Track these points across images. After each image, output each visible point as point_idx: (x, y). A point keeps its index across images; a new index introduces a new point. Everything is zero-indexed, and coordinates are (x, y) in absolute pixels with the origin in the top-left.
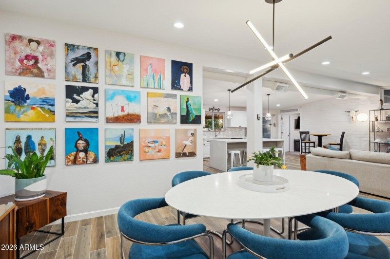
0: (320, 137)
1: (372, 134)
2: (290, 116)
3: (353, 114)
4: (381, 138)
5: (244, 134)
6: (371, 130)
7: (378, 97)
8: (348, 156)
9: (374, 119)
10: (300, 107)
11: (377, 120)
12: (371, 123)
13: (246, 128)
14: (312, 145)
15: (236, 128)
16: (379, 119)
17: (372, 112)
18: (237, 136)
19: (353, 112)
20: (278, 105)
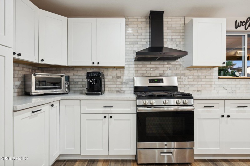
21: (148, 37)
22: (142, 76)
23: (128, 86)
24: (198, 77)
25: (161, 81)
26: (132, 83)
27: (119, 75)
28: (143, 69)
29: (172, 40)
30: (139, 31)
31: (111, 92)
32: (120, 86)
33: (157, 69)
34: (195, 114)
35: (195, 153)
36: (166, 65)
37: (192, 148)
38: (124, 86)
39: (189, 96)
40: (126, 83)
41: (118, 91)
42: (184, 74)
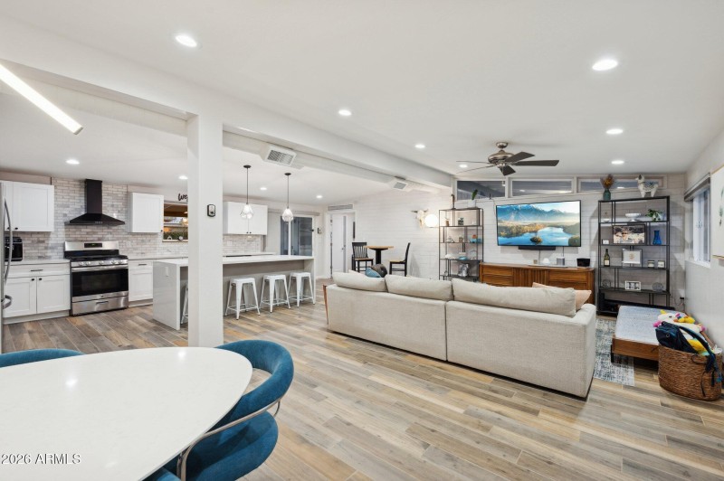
0: (378, 251)
1: (443, 245)
2: (345, 217)
3: (421, 215)
4: (454, 253)
5: (260, 246)
6: (442, 241)
7: (450, 190)
8: (383, 287)
9: (445, 225)
10: (356, 202)
11: (448, 225)
12: (442, 229)
13: (264, 236)
14: (369, 263)
15: (242, 235)
16: (451, 224)
17: (443, 213)
18: (245, 251)
19: (421, 212)
20: (319, 197)
21: (83, 201)
22: (76, 240)
23: (56, 250)
24: (143, 241)
25: (100, 245)
26: (62, 248)
27: (41, 239)
28: (78, 233)
29: (113, 206)
30: (72, 195)
31: (27, 258)
32: (44, 251)
33: (94, 233)
34: (129, 272)
35: (130, 300)
36: (105, 229)
37: (127, 296)
38: (49, 251)
39: (124, 257)
40: (52, 248)
41: (40, 257)
42: (127, 239)
